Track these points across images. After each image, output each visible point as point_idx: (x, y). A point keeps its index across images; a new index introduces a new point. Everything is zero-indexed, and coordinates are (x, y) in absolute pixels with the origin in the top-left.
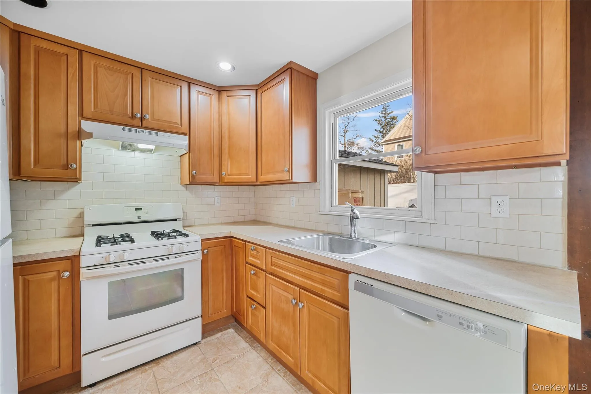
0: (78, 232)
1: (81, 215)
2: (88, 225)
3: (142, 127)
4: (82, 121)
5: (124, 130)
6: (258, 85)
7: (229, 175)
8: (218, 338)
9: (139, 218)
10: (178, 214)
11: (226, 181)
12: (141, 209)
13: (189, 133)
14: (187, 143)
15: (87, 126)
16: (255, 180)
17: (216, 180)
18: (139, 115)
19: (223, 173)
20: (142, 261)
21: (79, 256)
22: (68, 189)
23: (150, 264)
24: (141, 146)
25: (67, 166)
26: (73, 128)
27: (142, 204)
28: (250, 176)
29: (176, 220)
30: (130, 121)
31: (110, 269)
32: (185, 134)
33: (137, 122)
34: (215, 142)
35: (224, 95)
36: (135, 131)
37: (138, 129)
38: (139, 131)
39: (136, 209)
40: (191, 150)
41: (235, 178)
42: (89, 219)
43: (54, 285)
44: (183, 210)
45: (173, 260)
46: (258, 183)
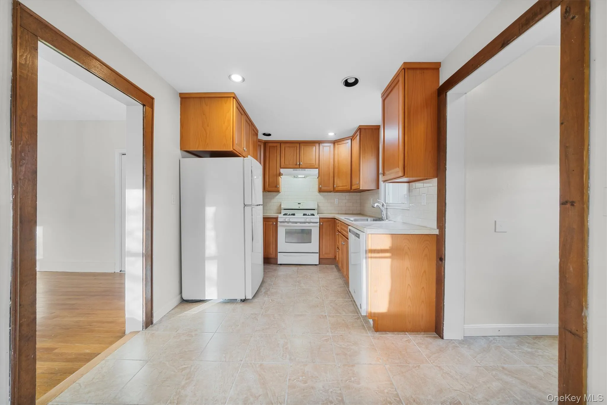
0: (279, 212)
1: (281, 205)
2: (282, 209)
3: (300, 168)
4: (281, 169)
5: (293, 170)
6: (352, 136)
7: (338, 187)
8: (326, 266)
9: (299, 207)
10: (315, 207)
11: (336, 190)
12: (300, 204)
13: (318, 168)
14: (318, 172)
15: (282, 171)
16: (350, 189)
17: (332, 190)
18: (298, 163)
19: (335, 186)
20: (296, 223)
21: (278, 218)
22: (277, 195)
23: (298, 224)
24: (299, 176)
25: (276, 187)
26: (278, 173)
27: (300, 201)
28: (348, 187)
29: (314, 210)
30: (296, 166)
31: (286, 224)
32: (317, 168)
33: (298, 166)
34: (332, 170)
35: (336, 144)
36: (297, 170)
37: (298, 169)
38: (299, 170)
39: (298, 204)
40: (320, 176)
41: (340, 188)
42: (283, 206)
43: (272, 226)
44: (318, 204)
45: (307, 224)
46: (352, 191)
